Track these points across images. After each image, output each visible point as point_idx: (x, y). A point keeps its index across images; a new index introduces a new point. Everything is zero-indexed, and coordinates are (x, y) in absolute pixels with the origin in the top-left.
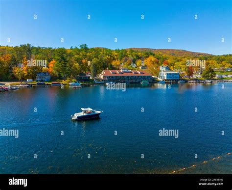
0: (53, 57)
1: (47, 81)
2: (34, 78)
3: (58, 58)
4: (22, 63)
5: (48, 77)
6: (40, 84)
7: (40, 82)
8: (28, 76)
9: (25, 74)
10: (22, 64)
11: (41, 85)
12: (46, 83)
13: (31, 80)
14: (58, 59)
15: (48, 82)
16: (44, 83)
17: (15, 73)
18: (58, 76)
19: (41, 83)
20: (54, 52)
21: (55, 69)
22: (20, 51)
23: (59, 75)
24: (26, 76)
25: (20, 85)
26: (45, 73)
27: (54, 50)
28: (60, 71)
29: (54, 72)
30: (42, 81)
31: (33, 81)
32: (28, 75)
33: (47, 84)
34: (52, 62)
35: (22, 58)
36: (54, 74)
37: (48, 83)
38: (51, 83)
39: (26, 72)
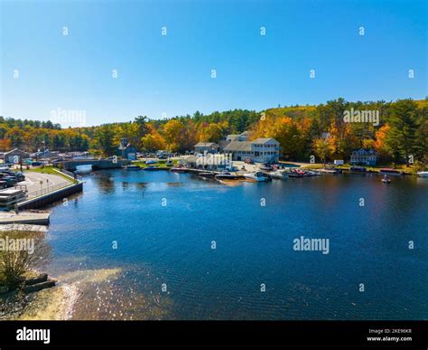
0: (385, 119)
1: (370, 166)
2: (346, 159)
3: (397, 120)
4: (327, 132)
5: (373, 158)
6: (357, 169)
7: (356, 167)
8: (337, 155)
9: (331, 150)
10: (328, 134)
11: (359, 172)
12: (368, 169)
13: (342, 162)
14: (396, 123)
15: (373, 167)
16: (365, 170)
17: (316, 148)
18: (393, 156)
19: (359, 167)
20: (388, 110)
21: (389, 143)
22: (326, 112)
23: (397, 154)
24: (333, 155)
25: (323, 170)
26: (367, 150)
27: (387, 106)
28: (399, 147)
29: (387, 148)
30: (360, 164)
31: (345, 163)
32: (336, 153)
33: (370, 171)
34: (382, 129)
35: (329, 124)
36: (385, 153)
37: (372, 169)
38: (378, 170)
39: (334, 148)
